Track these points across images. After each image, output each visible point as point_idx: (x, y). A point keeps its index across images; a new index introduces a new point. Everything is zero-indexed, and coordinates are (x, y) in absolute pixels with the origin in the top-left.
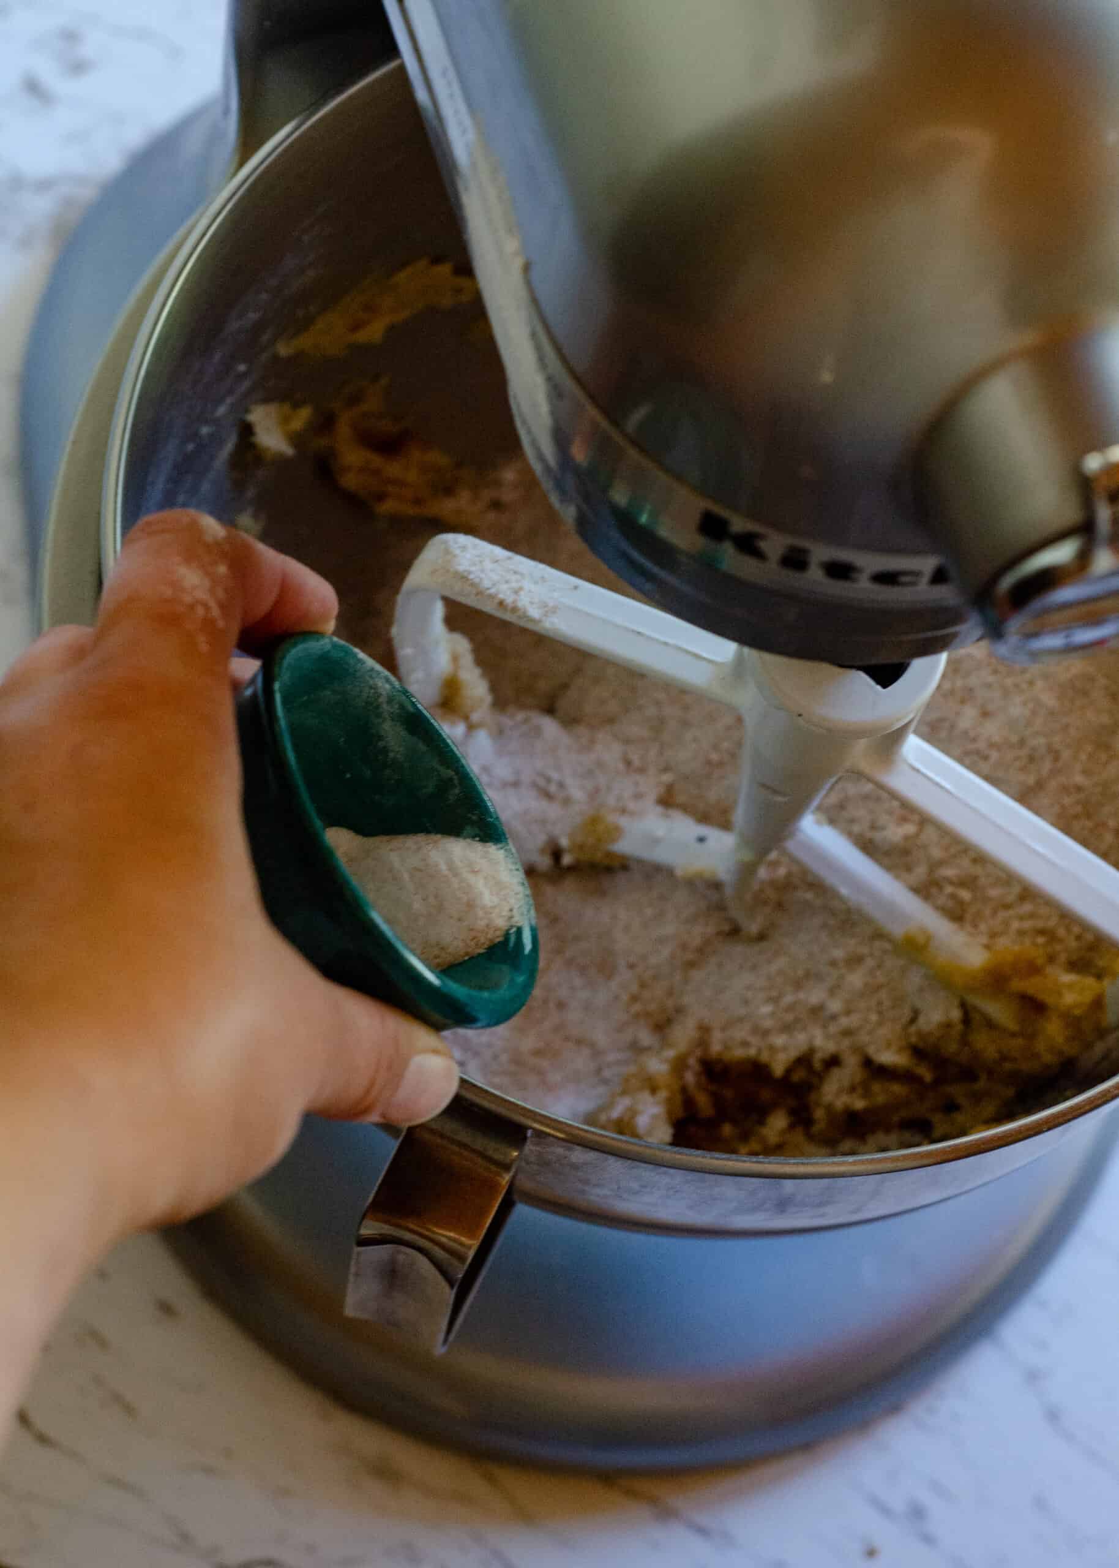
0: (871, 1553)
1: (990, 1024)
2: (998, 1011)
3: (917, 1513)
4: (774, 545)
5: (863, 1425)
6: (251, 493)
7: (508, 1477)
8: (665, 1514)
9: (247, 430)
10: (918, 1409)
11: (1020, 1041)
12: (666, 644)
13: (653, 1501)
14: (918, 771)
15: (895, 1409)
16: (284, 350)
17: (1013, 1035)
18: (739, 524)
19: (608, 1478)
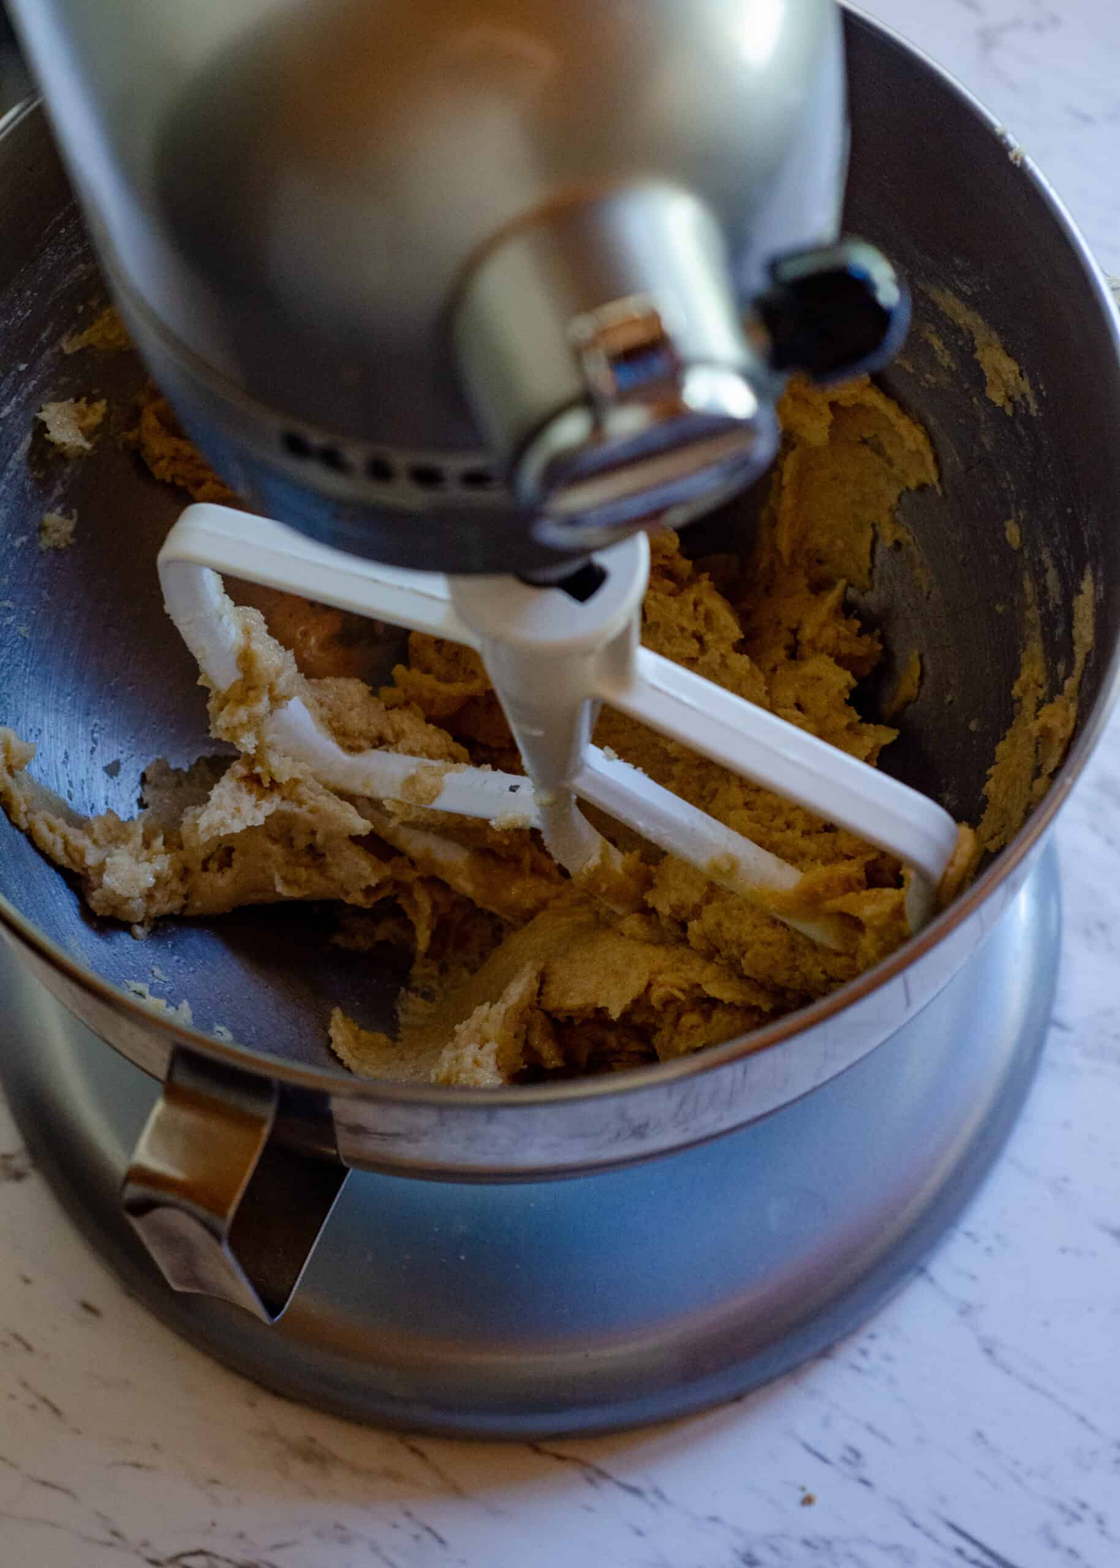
0: (808, 1501)
1: (814, 947)
2: (817, 931)
3: (855, 1456)
4: (355, 455)
5: (793, 1371)
6: (58, 491)
7: (435, 1451)
8: (597, 1476)
9: (41, 428)
10: (848, 1353)
11: (843, 961)
12: (401, 588)
13: (580, 1463)
14: (659, 690)
15: (825, 1353)
16: (69, 346)
17: (838, 954)
18: (317, 439)
19: (534, 1443)
